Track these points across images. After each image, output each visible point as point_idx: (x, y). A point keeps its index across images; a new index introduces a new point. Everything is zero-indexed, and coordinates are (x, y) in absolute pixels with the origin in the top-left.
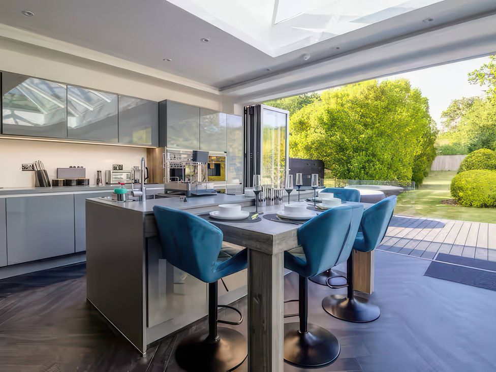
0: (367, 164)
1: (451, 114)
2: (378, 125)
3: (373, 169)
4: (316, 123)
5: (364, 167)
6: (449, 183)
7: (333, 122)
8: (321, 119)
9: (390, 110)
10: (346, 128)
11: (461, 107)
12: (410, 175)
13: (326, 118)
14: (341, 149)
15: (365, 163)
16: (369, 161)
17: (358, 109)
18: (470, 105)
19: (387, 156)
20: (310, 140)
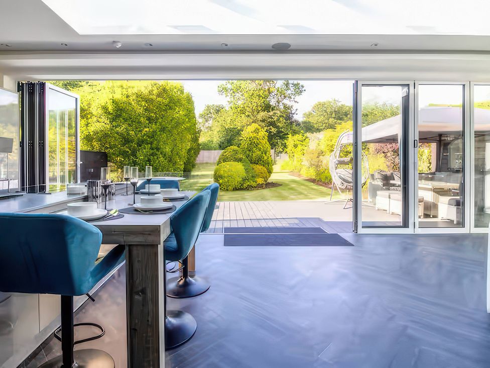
0: (152, 157)
1: (206, 116)
2: (160, 120)
3: (157, 161)
4: (100, 111)
5: (149, 160)
6: (213, 173)
7: (118, 113)
8: (105, 108)
9: (171, 108)
10: (132, 120)
11: (212, 111)
12: (182, 167)
13: (110, 108)
14: (126, 140)
15: (150, 155)
16: (152, 155)
17: (143, 103)
18: (218, 111)
19: (168, 149)
20: (92, 129)
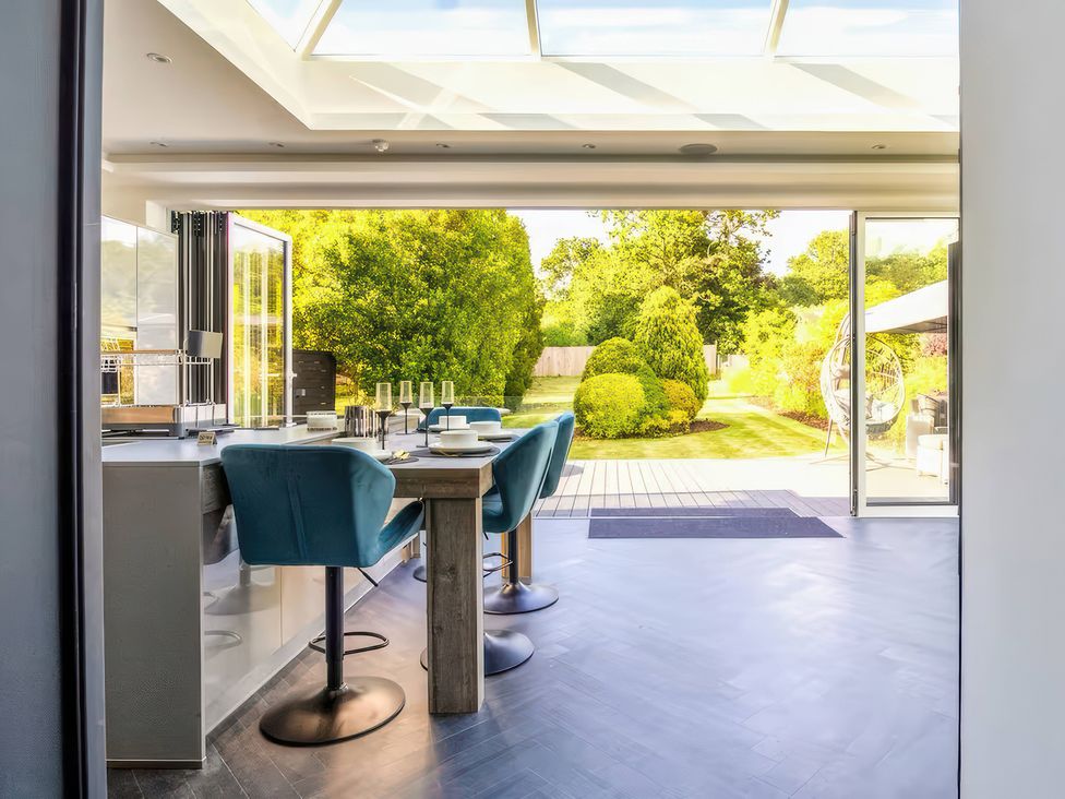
0: (435, 362)
1: (557, 266)
2: (453, 281)
4: (321, 261)
5: (429, 370)
6: (572, 399)
7: (362, 265)
8: (332, 255)
9: (477, 254)
10: (392, 282)
11: (572, 253)
12: (501, 386)
13: (345, 255)
14: (379, 326)
15: (431, 359)
16: (436, 357)
17: (417, 243)
18: (585, 254)
19: (470, 346)
